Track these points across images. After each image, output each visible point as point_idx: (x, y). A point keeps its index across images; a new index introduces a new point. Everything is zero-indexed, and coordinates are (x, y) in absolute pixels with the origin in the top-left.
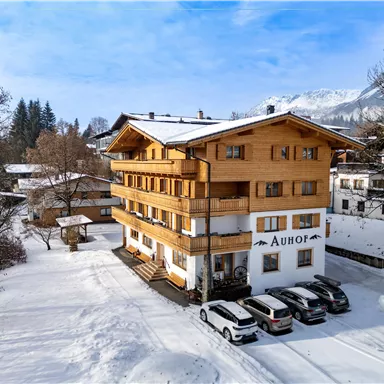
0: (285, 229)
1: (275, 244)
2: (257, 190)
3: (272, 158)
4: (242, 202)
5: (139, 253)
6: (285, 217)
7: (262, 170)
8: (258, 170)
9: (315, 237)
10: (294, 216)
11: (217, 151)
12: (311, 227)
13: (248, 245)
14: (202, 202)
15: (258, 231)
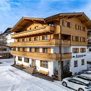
0: (79, 52)
1: (77, 57)
2: (73, 38)
3: (76, 28)
4: (69, 42)
5: (22, 65)
6: (79, 48)
7: (74, 32)
8: (73, 32)
9: (85, 55)
10: (80, 48)
11: (63, 23)
12: (84, 52)
13: (71, 57)
14: (59, 40)
15: (73, 53)
